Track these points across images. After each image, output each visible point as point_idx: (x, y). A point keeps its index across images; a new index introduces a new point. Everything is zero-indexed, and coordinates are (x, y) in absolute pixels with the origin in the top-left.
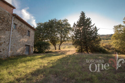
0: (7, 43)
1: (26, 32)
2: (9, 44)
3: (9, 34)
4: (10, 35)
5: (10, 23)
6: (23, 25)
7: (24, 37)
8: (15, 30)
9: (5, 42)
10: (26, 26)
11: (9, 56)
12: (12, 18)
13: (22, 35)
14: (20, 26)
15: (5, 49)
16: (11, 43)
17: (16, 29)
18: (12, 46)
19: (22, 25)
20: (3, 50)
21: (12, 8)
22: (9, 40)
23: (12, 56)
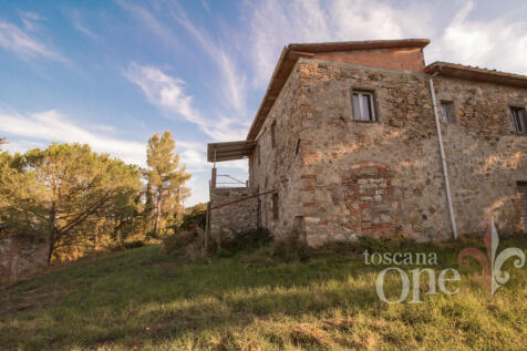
0: (437, 182)
1: (501, 119)
2: (443, 185)
3: (435, 150)
4: (439, 152)
5: (426, 106)
6: (480, 91)
7: (501, 144)
8: (450, 128)
9: (428, 182)
10: (492, 89)
11: (456, 235)
12: (428, 85)
13: (488, 139)
14: (467, 103)
15: (434, 207)
16: (452, 183)
17: (455, 122)
18: (457, 195)
19: (473, 92)
20: (432, 211)
21: (418, 49)
22: (442, 170)
23: (467, 236)
